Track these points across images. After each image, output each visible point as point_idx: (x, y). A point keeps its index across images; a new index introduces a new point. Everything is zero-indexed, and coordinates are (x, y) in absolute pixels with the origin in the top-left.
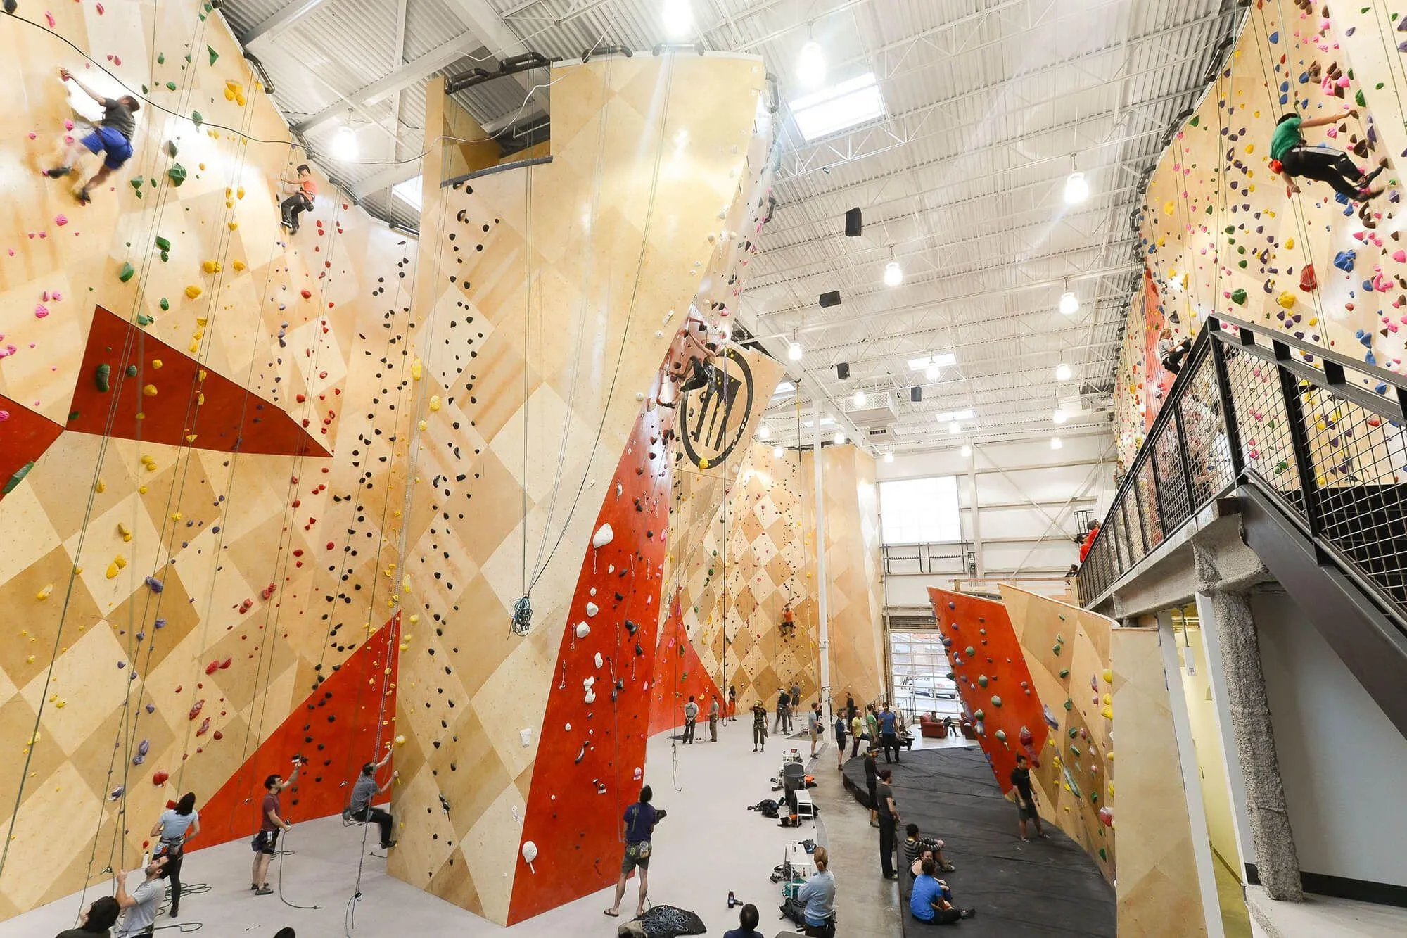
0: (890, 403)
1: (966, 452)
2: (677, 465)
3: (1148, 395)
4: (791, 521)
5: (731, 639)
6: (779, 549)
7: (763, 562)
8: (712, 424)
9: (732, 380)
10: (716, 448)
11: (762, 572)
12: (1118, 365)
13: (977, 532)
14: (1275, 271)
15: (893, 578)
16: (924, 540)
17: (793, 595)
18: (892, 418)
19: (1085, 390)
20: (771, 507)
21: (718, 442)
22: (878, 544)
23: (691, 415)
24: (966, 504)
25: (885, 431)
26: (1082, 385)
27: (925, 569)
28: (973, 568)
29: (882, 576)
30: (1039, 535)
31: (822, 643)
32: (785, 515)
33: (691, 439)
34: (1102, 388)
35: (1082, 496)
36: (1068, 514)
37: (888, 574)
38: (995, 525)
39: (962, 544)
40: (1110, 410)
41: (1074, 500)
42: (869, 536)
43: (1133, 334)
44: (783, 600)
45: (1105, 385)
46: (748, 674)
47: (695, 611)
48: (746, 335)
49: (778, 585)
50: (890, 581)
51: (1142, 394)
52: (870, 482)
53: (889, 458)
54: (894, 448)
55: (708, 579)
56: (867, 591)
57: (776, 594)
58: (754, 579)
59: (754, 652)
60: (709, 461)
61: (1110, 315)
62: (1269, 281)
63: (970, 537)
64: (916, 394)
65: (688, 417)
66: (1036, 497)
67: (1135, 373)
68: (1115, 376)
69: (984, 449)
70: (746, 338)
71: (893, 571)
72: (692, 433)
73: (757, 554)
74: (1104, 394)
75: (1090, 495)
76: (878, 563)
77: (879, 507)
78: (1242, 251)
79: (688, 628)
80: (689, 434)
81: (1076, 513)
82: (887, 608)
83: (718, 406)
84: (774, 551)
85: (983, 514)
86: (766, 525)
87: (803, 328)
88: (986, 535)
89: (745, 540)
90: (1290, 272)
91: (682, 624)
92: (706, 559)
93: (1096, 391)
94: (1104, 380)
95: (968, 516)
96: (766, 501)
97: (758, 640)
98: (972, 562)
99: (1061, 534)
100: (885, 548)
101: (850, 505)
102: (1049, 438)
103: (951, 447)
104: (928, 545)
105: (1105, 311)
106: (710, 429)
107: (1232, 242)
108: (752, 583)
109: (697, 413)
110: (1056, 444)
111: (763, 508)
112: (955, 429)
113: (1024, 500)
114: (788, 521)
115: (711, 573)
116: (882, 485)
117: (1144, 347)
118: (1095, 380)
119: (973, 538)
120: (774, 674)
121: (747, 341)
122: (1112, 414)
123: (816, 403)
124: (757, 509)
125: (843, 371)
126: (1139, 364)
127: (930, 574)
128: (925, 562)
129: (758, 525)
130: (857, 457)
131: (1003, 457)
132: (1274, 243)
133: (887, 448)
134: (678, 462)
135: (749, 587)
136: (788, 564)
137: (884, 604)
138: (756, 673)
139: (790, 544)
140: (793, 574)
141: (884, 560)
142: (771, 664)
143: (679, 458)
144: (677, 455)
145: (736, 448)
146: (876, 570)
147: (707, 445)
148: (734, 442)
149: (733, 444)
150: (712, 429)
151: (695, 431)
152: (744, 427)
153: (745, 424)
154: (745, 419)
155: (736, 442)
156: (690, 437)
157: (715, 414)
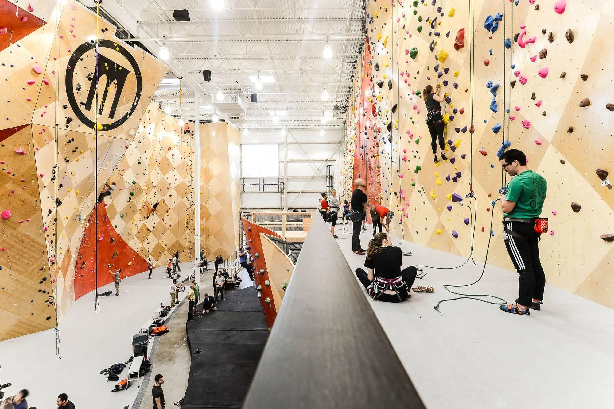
0: (239, 101)
1: (283, 133)
3: (359, 114)
4: (191, 163)
5: (151, 229)
6: (183, 178)
7: (173, 186)
8: (104, 98)
9: (120, 68)
10: (112, 115)
11: (172, 191)
12: (349, 96)
13: (286, 173)
14: (438, 35)
15: (246, 194)
16: (262, 176)
17: (192, 203)
18: (242, 111)
19: (336, 108)
20: (178, 155)
21: (112, 112)
22: (240, 177)
23: (79, 89)
24: (282, 158)
25: (239, 118)
26: (335, 105)
27: (262, 190)
28: (283, 190)
29: (241, 193)
30: (312, 175)
31: (196, 235)
32: (187, 160)
33: (82, 108)
34: (342, 108)
35: (330, 158)
36: (324, 166)
37: (244, 192)
38: (294, 169)
39: (279, 178)
40: (345, 119)
41: (327, 160)
42: (234, 172)
43: (357, 79)
44: (186, 206)
45: (344, 107)
46: (164, 246)
47: (122, 217)
48: (129, 35)
49: (183, 198)
50: (244, 195)
51: (357, 112)
52: (237, 144)
53: (246, 132)
54: (249, 127)
55: (130, 198)
56: (231, 202)
57: (182, 203)
58: (167, 195)
59: (168, 234)
60: (104, 126)
61: (348, 67)
62: (433, 42)
63: (282, 175)
64: (254, 98)
65: (75, 91)
66: (312, 157)
67: (355, 101)
68: (348, 102)
69: (293, 132)
70: (129, 37)
71: (246, 191)
72: (82, 103)
73: (169, 181)
74: (343, 111)
75: (333, 158)
76: (238, 186)
77: (241, 158)
78: (420, 20)
79: (116, 227)
80: (79, 104)
81: (327, 166)
82: (242, 209)
83: (107, 86)
84: (180, 180)
85: (289, 164)
86: (175, 165)
87: (171, 37)
88: (290, 174)
89: (160, 173)
90: (448, 35)
91: (111, 225)
92: (127, 186)
93: (340, 109)
94: (343, 104)
95: (282, 165)
96: (175, 151)
97: (170, 228)
98: (282, 187)
99: (321, 175)
100: (243, 179)
101: (224, 157)
102: (320, 130)
103: (277, 129)
104: (264, 178)
105: (346, 64)
107: (415, 13)
109: (86, 88)
110: (322, 133)
111: (173, 155)
112: (276, 121)
113: (307, 158)
114: (189, 163)
115: (132, 194)
116: (243, 146)
117: (360, 87)
118: (340, 103)
119: (284, 175)
120: (180, 244)
121: (130, 40)
122: (345, 121)
123: (197, 95)
124: (169, 156)
125: (207, 75)
126: (357, 96)
127: (264, 192)
128: (261, 186)
129: (169, 165)
130: (229, 130)
131: (300, 137)
132: (441, 13)
133: (245, 127)
134: (68, 125)
135: (164, 200)
136: (189, 187)
137: (241, 207)
138: (169, 245)
139: (190, 176)
140: (192, 192)
141: (242, 185)
142: (178, 239)
143: (69, 121)
144: (66, 119)
145: (130, 119)
146: (237, 190)
147: (101, 114)
148: (129, 114)
149: (128, 115)
150: (104, 102)
151: (85, 102)
152: (137, 104)
153: (137, 102)
154: (137, 98)
155: (130, 114)
156: (80, 106)
157: (106, 92)
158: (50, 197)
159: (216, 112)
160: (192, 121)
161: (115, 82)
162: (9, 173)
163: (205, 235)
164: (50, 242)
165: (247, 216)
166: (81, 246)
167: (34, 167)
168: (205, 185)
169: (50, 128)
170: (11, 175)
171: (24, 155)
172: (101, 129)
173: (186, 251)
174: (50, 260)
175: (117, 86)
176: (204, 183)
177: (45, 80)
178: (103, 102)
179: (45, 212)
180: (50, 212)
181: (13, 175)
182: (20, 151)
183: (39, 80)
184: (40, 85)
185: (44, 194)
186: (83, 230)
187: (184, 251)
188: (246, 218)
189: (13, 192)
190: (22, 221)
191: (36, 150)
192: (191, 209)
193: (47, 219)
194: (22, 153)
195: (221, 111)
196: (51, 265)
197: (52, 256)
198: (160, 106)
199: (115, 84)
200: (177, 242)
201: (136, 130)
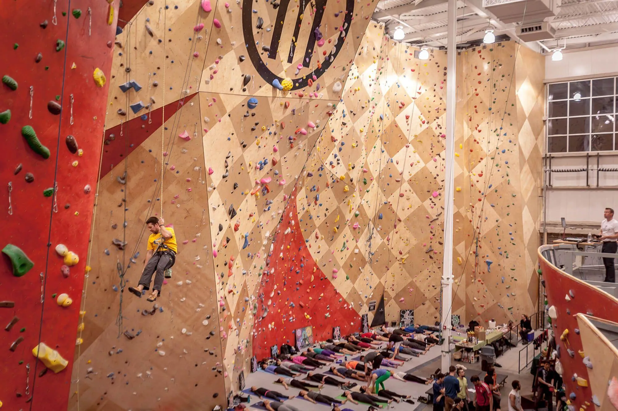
2: (244, 90)
6: (426, 162)
7: (406, 177)
8: (296, 34)
10: (306, 64)
11: (405, 187)
15: (556, 192)
17: (440, 210)
18: (547, 12)
20: (417, 117)
21: (308, 55)
22: (543, 155)
23: (260, 27)
25: (540, 28)
27: (593, 183)
29: (542, 190)
31: (445, 279)
32: (434, 125)
33: (265, 57)
37: (550, 188)
44: (429, 216)
46: (389, 290)
50: (551, 195)
53: (557, 56)
54: (565, 42)
57: (423, 209)
58: (397, 194)
59: (396, 267)
60: (295, 81)
65: (255, 31)
71: (555, 184)
72: (265, 50)
73: (400, 168)
80: (260, 51)
82: (544, 224)
83: (301, 12)
84: (420, 164)
86: (410, 136)
96: (411, 109)
97: (399, 257)
100: (548, 160)
104: (598, 158)
106: (293, 43)
108: (393, 199)
109: (269, 23)
111: (407, 117)
120: (417, 289)
124: (400, 120)
127: (598, 188)
128: (593, 174)
129: (402, 137)
130: (519, 56)
133: (554, 43)
134: (246, 87)
135: (390, 203)
136: (435, 178)
137: (542, 220)
138: (398, 289)
139: (438, 156)
140: (441, 189)
141: (546, 172)
142: (414, 280)
143: (246, 81)
144: (243, 78)
145: (336, 62)
146: (534, 184)
147: (291, 62)
148: (333, 55)
149: (332, 57)
150: (296, 41)
151: (268, 47)
152: (346, 36)
153: (347, 31)
154: (346, 24)
155: (335, 55)
156: (262, 54)
157: (299, 22)
158: (221, 205)
159: (493, 22)
160: (444, 47)
161: (312, 3)
162: (172, 169)
163: (464, 276)
164: (220, 276)
165: (553, 250)
166: (262, 282)
167: (202, 158)
168: (467, 174)
169: (221, 96)
170: (174, 172)
171: (190, 141)
172: (291, 87)
173: (427, 303)
174: (219, 304)
175: (314, 9)
176: (465, 169)
177: (216, 20)
178: (294, 40)
179: (214, 229)
180: (221, 228)
181: (178, 172)
182: (185, 135)
183: (208, 23)
184: (209, 31)
185: (214, 199)
186: (266, 256)
187: (423, 304)
188: (550, 261)
189: (176, 198)
190: (187, 241)
191: (204, 132)
192: (438, 222)
193: (217, 239)
194: (187, 139)
195: (500, 20)
196: (221, 313)
197: (221, 297)
198: (386, 28)
199: (312, 7)
200: (411, 284)
201: (343, 82)
